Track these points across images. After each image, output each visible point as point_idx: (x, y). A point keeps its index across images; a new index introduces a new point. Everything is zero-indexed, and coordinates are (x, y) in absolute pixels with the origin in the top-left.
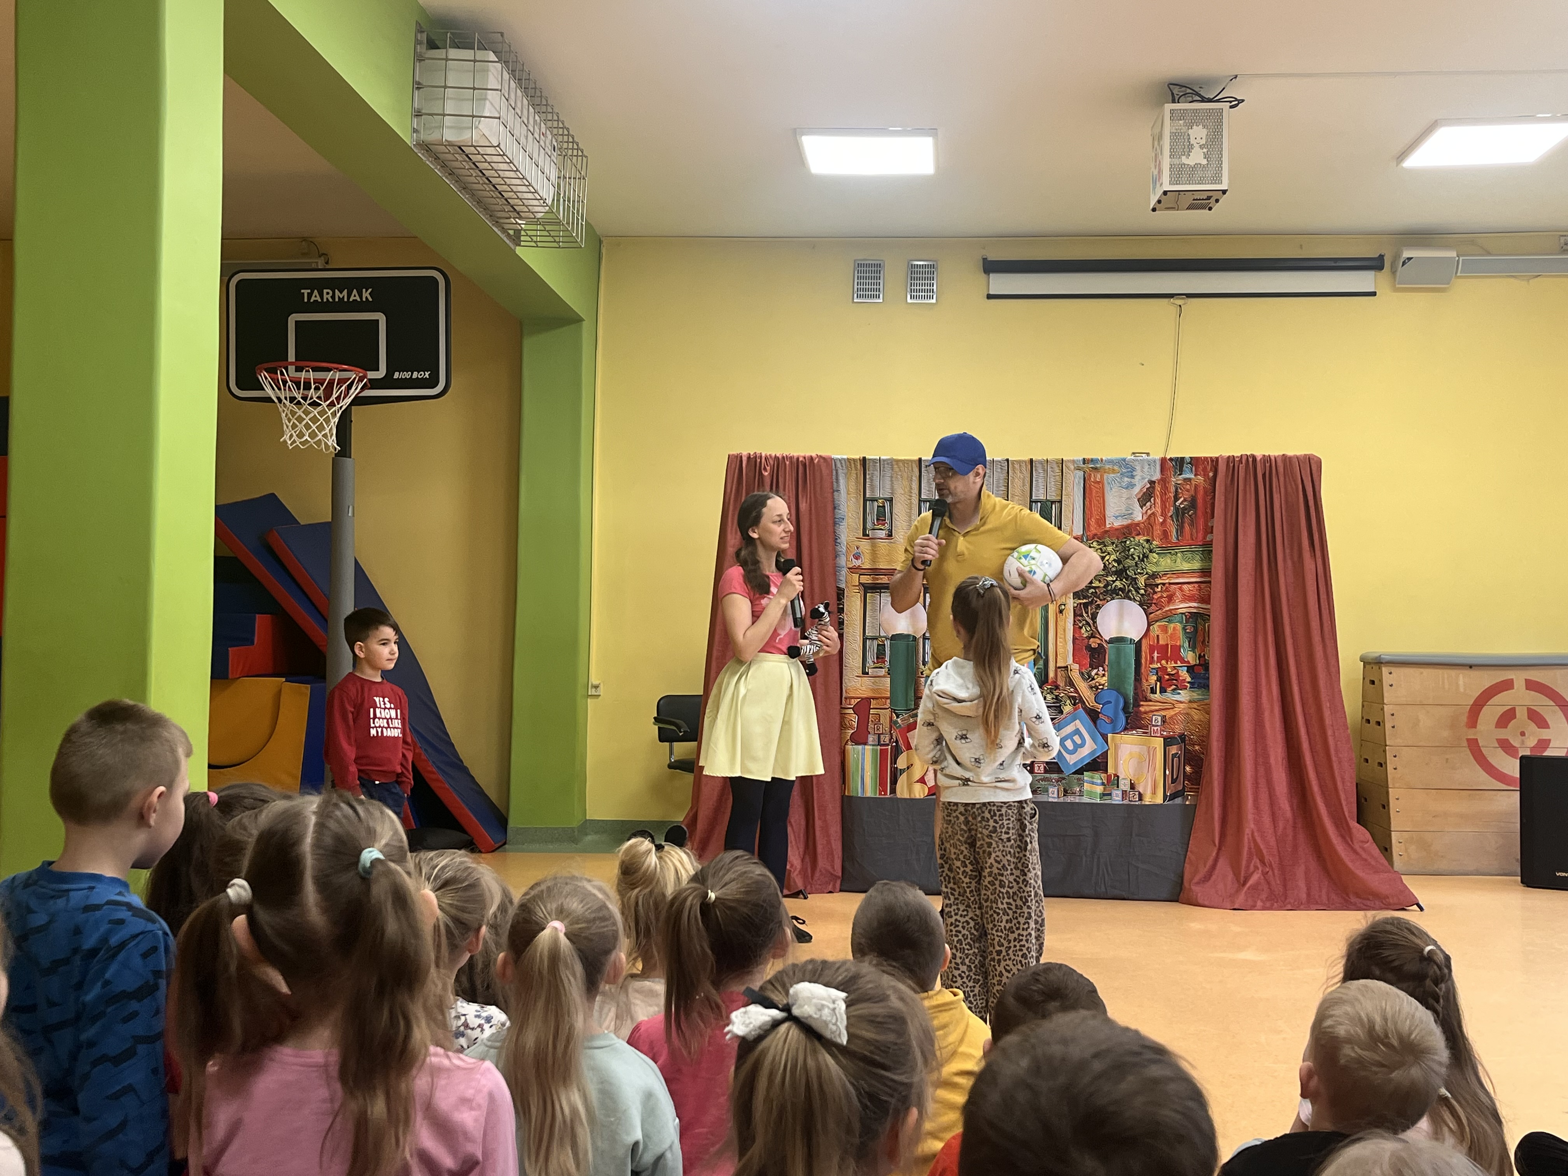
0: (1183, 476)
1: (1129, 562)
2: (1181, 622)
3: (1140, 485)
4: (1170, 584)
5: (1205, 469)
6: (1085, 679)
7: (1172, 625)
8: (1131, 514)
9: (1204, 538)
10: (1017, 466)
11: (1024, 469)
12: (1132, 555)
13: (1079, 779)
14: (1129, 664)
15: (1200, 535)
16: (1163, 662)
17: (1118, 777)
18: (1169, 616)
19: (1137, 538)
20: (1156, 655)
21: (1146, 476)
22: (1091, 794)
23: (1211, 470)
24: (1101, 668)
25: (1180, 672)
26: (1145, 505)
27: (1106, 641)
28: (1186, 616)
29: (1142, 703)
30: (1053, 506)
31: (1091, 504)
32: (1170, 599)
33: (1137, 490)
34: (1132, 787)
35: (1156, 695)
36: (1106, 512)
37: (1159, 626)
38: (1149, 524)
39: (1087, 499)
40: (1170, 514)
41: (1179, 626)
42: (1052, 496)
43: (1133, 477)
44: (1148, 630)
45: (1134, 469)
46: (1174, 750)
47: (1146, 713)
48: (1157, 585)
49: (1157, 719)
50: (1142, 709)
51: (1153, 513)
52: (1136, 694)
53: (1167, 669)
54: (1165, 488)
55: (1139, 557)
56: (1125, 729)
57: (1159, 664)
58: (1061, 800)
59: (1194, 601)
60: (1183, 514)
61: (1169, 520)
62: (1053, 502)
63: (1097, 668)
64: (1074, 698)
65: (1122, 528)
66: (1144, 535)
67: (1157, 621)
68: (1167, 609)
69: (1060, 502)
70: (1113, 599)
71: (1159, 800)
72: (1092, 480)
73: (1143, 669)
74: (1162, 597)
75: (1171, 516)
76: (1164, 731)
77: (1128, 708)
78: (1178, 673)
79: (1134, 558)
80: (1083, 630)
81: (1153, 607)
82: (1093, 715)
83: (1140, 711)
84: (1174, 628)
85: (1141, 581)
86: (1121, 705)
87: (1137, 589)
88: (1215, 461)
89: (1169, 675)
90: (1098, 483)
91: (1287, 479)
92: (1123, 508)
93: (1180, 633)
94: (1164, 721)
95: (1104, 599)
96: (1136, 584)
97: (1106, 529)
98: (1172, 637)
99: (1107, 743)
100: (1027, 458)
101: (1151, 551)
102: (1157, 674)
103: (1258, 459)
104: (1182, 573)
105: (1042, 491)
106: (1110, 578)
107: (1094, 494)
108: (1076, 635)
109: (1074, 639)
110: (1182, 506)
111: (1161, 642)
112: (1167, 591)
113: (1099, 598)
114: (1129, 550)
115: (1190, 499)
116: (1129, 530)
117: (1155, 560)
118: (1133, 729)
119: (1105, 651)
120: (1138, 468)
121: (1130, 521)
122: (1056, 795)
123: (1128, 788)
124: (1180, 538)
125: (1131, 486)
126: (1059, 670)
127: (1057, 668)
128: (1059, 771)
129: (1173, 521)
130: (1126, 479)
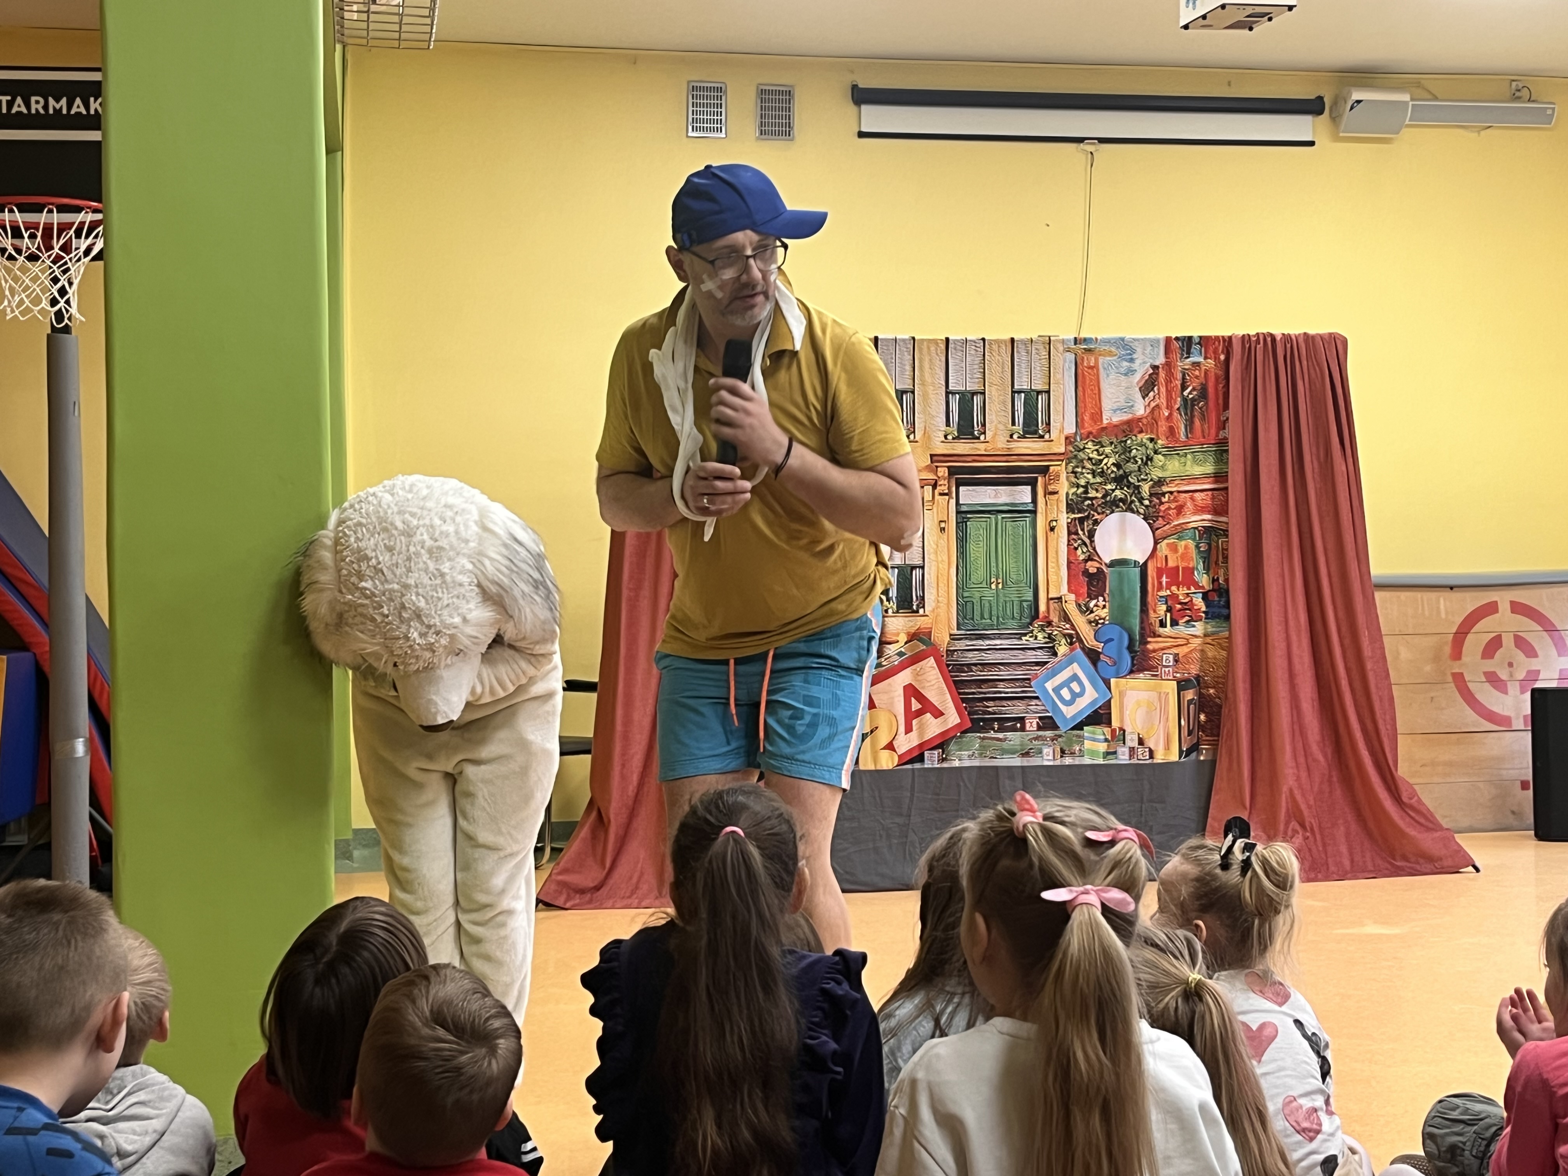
0: (1190, 359)
1: (1131, 466)
2: (1194, 540)
3: (1142, 371)
4: (1179, 492)
5: (1215, 352)
6: (1083, 612)
7: (1183, 543)
8: (1132, 406)
9: (1217, 435)
10: (995, 347)
11: (1003, 351)
12: (1134, 457)
13: (1079, 736)
14: (1134, 592)
15: (1213, 431)
16: (1174, 588)
17: (1124, 731)
18: (1180, 532)
19: (1140, 436)
20: (1164, 580)
21: (1147, 359)
22: (1093, 753)
23: (1223, 352)
24: (1101, 599)
25: (1194, 599)
26: (1147, 395)
27: (1106, 564)
28: (1199, 531)
29: (1149, 639)
30: (1040, 397)
31: (1084, 395)
32: (1180, 509)
33: (1137, 377)
34: (1141, 742)
35: (1165, 629)
36: (1103, 404)
37: (1168, 544)
38: (1153, 418)
39: (1080, 388)
40: (1177, 406)
41: (1191, 544)
42: (1038, 385)
43: (1132, 360)
44: (1155, 549)
45: (1133, 351)
46: (1190, 695)
47: (1154, 651)
48: (1163, 494)
49: (1168, 659)
50: (1150, 647)
51: (1157, 406)
52: (1142, 628)
53: (1178, 596)
54: (1170, 375)
55: (1142, 459)
56: (1131, 672)
57: (1168, 591)
58: (1058, 763)
59: (1209, 513)
60: (1193, 406)
61: (1176, 414)
62: (1039, 392)
63: (1097, 597)
64: (1070, 636)
65: (1121, 424)
66: (1147, 432)
67: (1165, 538)
68: (1176, 523)
69: (1048, 392)
70: (1112, 512)
71: (1174, 757)
72: (1085, 364)
73: (1150, 598)
74: (1169, 508)
75: (1178, 409)
76: (1177, 672)
77: (1134, 646)
78: (1191, 601)
79: (1137, 462)
80: (1079, 552)
81: (1160, 521)
82: (1093, 656)
83: (1148, 649)
84: (1186, 547)
85: (1146, 488)
86: (1126, 642)
87: (1141, 500)
88: (1228, 342)
89: (1181, 603)
90: (1091, 368)
91: (1310, 364)
92: (1122, 399)
93: (1193, 552)
94: (1176, 661)
95: (1103, 513)
96: (1139, 493)
97: (1104, 426)
98: (1184, 557)
99: (1109, 689)
100: (1007, 336)
101: (1156, 452)
102: (1166, 603)
103: (1278, 338)
104: (1193, 479)
105: (1025, 379)
106: (1109, 487)
107: (1088, 382)
108: (1071, 558)
109: (1069, 563)
110: (1191, 396)
111: (1171, 564)
112: (1175, 500)
113: (1096, 511)
114: (1130, 452)
115: (1199, 388)
116: (1130, 427)
117: (1161, 463)
118: (1140, 670)
119: (1105, 577)
120: (1139, 350)
121: (1130, 416)
122: (1051, 757)
123: (1135, 744)
124: (1190, 436)
125: (1130, 372)
126: (1052, 602)
127: (1049, 599)
128: (1055, 727)
129: (1181, 415)
130: (1125, 364)
